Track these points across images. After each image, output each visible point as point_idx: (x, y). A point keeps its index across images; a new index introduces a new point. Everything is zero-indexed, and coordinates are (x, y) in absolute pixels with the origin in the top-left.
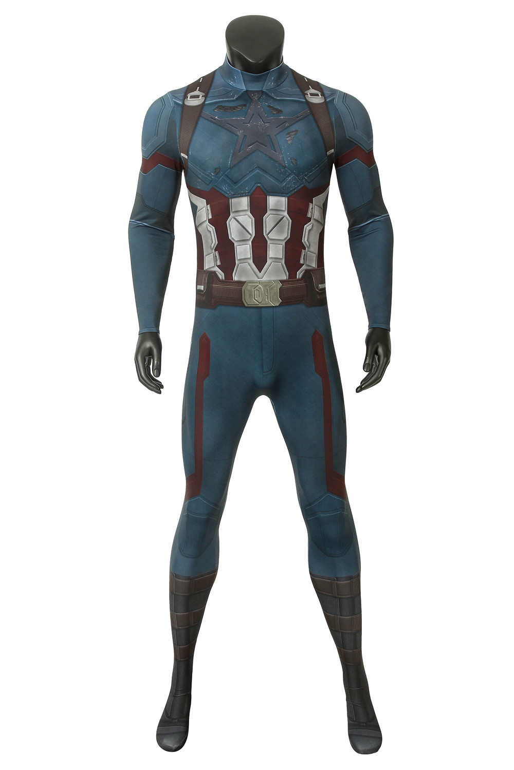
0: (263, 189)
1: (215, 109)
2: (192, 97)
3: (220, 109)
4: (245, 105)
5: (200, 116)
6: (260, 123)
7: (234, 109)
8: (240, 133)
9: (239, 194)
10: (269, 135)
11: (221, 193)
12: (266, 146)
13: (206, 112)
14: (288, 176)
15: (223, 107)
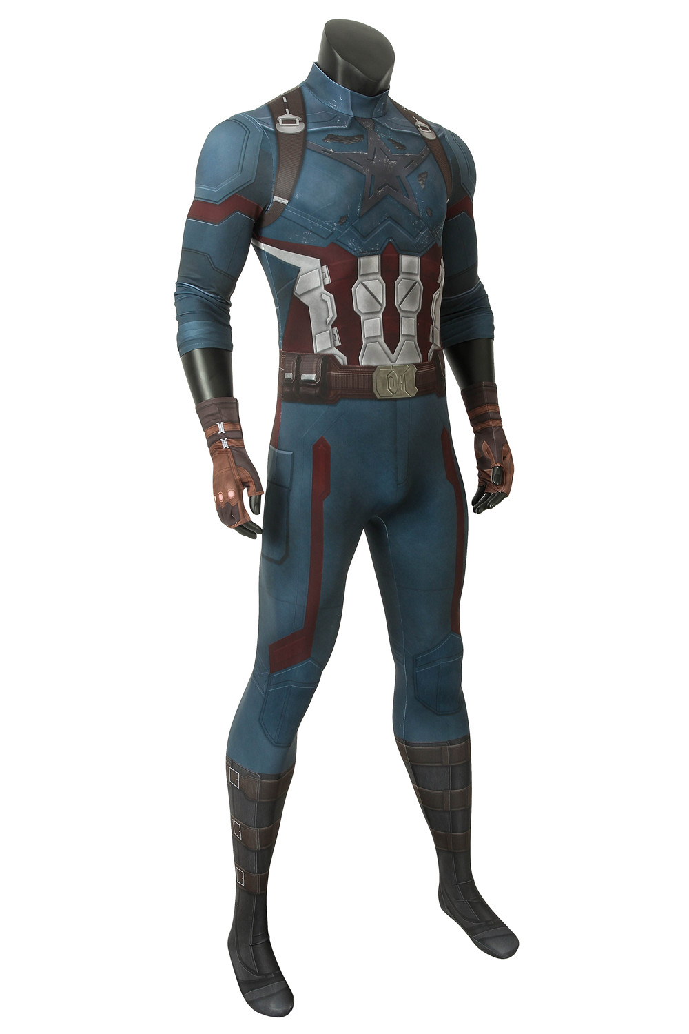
0: (395, 246)
1: (325, 139)
2: (284, 122)
3: (332, 139)
4: (362, 136)
5: (305, 147)
6: (386, 160)
7: (351, 140)
8: (366, 171)
9: (369, 252)
10: (399, 176)
11: (345, 250)
12: (397, 191)
13: (312, 141)
14: (422, 231)
15: (336, 137)
